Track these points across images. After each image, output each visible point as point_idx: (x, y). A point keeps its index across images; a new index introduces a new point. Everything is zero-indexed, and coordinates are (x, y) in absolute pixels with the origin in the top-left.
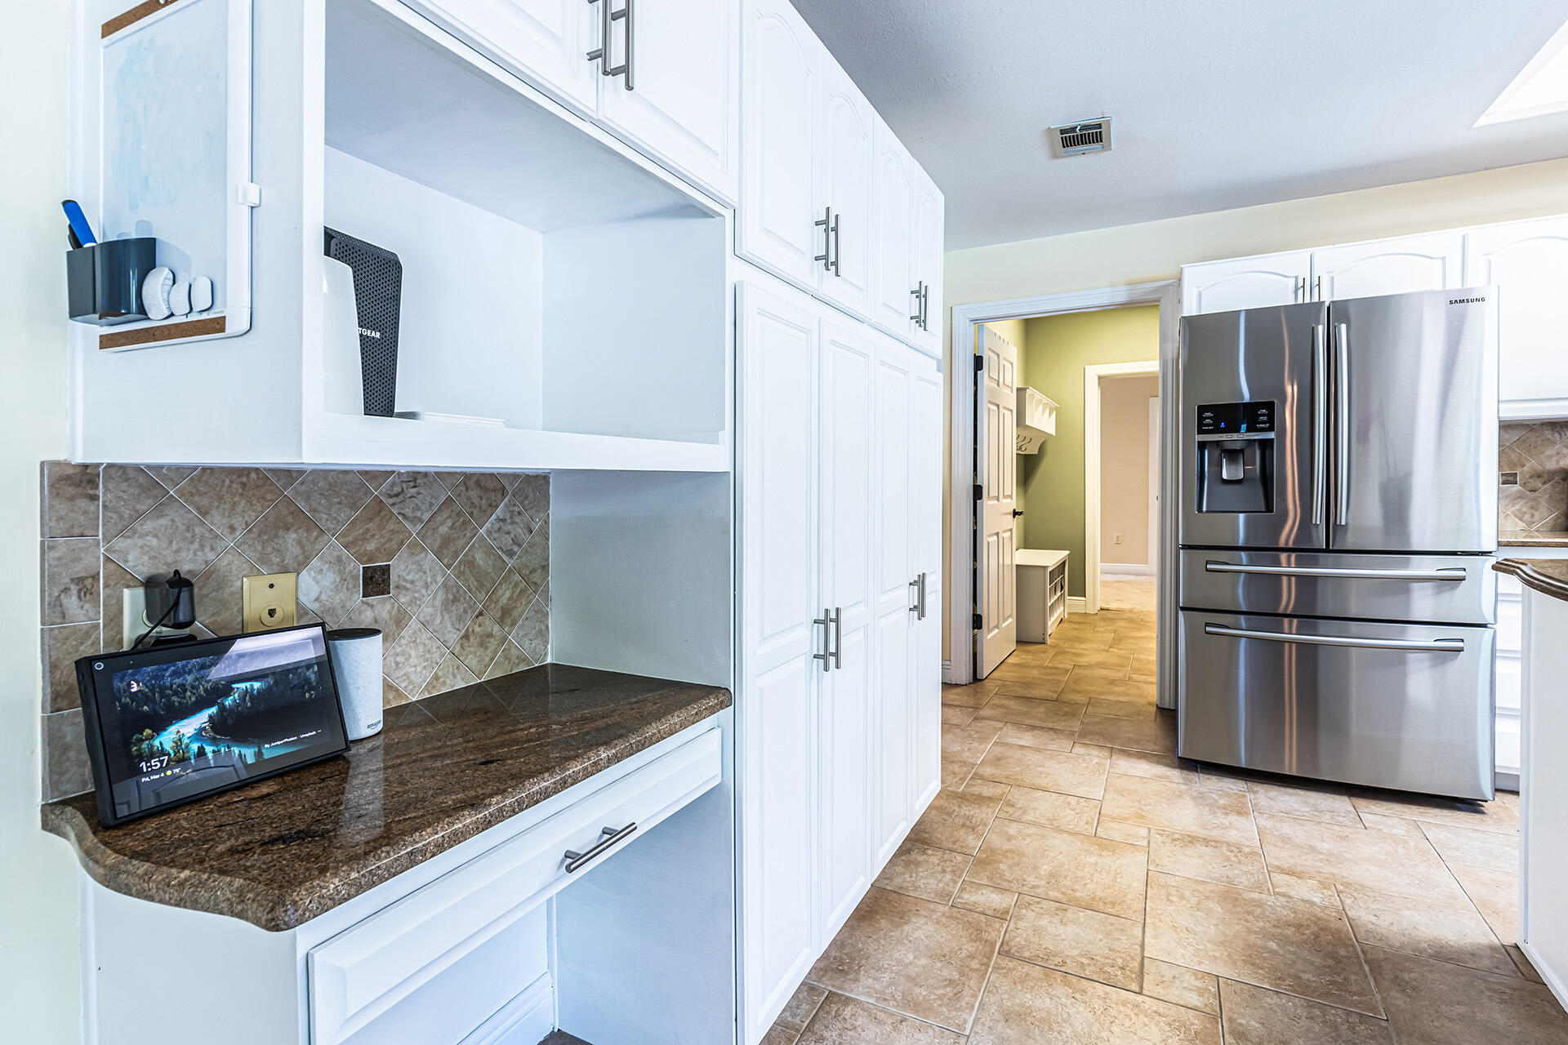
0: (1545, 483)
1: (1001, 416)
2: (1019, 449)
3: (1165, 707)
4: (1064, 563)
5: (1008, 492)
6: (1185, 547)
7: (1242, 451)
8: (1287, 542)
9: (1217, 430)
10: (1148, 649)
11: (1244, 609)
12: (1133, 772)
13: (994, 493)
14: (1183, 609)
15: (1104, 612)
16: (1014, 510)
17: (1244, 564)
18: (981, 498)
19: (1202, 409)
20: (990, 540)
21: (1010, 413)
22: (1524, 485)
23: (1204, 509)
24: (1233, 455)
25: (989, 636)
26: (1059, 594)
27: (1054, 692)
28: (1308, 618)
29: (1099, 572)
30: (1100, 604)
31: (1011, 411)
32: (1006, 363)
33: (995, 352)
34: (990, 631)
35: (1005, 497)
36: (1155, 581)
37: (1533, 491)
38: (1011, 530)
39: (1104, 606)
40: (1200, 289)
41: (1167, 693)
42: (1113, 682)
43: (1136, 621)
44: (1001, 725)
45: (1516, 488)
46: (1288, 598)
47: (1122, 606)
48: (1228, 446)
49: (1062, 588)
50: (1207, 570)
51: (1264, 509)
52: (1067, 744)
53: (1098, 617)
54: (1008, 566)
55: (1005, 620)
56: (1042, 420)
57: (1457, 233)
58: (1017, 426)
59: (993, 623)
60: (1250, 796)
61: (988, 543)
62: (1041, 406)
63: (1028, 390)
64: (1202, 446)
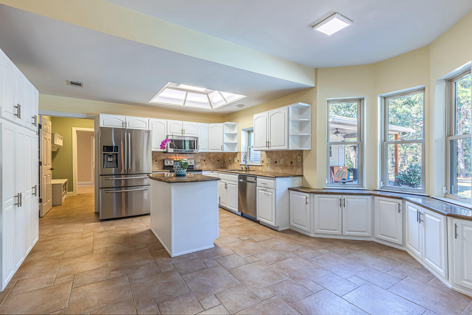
0: (161, 161)
1: (47, 141)
2: (52, 150)
3: (97, 212)
4: (66, 183)
5: (49, 163)
6: (101, 175)
7: (112, 155)
8: (123, 173)
9: (107, 151)
10: (93, 201)
11: (115, 187)
12: (90, 225)
13: (45, 164)
14: (100, 188)
15: (79, 195)
16: (51, 168)
17: (114, 178)
18: (41, 165)
19: (104, 147)
20: (44, 177)
21: (49, 141)
22: (158, 162)
23: (105, 167)
24: (110, 156)
25: (44, 205)
26: (65, 191)
27: (67, 215)
28: (126, 187)
29: (77, 184)
30: (77, 193)
31: (50, 140)
32: (48, 126)
33: (45, 123)
34: (44, 203)
35: (49, 165)
36: (94, 186)
37: (159, 163)
38: (50, 174)
39: (79, 193)
40: (104, 120)
41: (97, 209)
42: (83, 210)
43: (88, 196)
44: (52, 225)
45: (157, 162)
46: (123, 184)
47: (84, 193)
48: (109, 154)
49: (66, 190)
50: (105, 180)
51: (116, 167)
52: (73, 224)
53: (77, 196)
54: (49, 184)
55: (49, 200)
56: (59, 142)
57: (148, 119)
58: (52, 144)
59: (45, 201)
60: (114, 223)
61: (44, 178)
62: (59, 138)
63: (55, 134)
64: (104, 154)
